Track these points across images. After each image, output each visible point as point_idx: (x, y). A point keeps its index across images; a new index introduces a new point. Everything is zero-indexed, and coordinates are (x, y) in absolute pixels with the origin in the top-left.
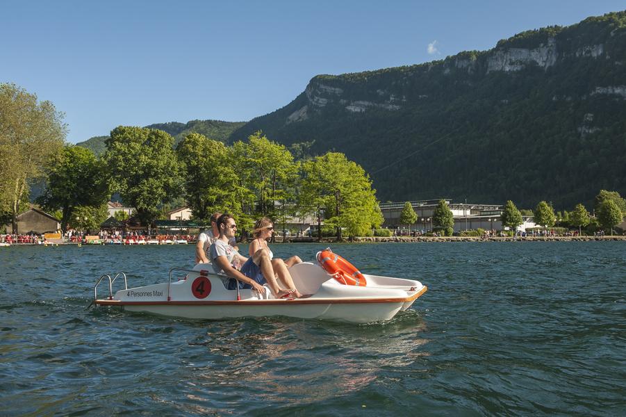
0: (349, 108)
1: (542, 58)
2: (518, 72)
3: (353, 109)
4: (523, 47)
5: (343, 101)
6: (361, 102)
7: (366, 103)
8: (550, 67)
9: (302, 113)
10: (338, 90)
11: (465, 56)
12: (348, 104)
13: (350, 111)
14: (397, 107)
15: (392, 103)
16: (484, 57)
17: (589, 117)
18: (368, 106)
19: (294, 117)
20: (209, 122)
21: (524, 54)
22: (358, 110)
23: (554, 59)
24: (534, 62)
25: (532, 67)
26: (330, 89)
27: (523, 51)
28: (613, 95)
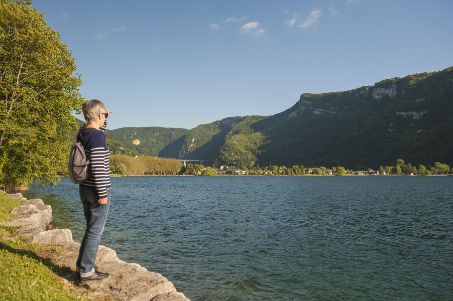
0: (314, 112)
1: (391, 92)
2: (381, 99)
3: (316, 113)
4: (383, 87)
5: (312, 108)
6: (319, 109)
7: (321, 110)
8: (393, 97)
9: (294, 114)
10: (310, 103)
11: (363, 88)
12: (314, 110)
13: (314, 113)
14: (334, 112)
15: (332, 110)
16: (371, 88)
17: (391, 124)
18: (323, 111)
19: (291, 115)
20: (253, 116)
21: (383, 91)
22: (318, 113)
23: (395, 93)
24: (387, 94)
25: (386, 97)
26: (307, 102)
27: (383, 89)
28: (402, 115)
